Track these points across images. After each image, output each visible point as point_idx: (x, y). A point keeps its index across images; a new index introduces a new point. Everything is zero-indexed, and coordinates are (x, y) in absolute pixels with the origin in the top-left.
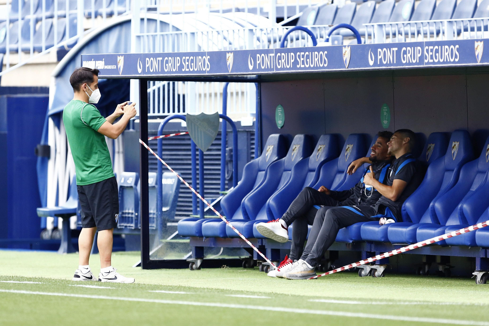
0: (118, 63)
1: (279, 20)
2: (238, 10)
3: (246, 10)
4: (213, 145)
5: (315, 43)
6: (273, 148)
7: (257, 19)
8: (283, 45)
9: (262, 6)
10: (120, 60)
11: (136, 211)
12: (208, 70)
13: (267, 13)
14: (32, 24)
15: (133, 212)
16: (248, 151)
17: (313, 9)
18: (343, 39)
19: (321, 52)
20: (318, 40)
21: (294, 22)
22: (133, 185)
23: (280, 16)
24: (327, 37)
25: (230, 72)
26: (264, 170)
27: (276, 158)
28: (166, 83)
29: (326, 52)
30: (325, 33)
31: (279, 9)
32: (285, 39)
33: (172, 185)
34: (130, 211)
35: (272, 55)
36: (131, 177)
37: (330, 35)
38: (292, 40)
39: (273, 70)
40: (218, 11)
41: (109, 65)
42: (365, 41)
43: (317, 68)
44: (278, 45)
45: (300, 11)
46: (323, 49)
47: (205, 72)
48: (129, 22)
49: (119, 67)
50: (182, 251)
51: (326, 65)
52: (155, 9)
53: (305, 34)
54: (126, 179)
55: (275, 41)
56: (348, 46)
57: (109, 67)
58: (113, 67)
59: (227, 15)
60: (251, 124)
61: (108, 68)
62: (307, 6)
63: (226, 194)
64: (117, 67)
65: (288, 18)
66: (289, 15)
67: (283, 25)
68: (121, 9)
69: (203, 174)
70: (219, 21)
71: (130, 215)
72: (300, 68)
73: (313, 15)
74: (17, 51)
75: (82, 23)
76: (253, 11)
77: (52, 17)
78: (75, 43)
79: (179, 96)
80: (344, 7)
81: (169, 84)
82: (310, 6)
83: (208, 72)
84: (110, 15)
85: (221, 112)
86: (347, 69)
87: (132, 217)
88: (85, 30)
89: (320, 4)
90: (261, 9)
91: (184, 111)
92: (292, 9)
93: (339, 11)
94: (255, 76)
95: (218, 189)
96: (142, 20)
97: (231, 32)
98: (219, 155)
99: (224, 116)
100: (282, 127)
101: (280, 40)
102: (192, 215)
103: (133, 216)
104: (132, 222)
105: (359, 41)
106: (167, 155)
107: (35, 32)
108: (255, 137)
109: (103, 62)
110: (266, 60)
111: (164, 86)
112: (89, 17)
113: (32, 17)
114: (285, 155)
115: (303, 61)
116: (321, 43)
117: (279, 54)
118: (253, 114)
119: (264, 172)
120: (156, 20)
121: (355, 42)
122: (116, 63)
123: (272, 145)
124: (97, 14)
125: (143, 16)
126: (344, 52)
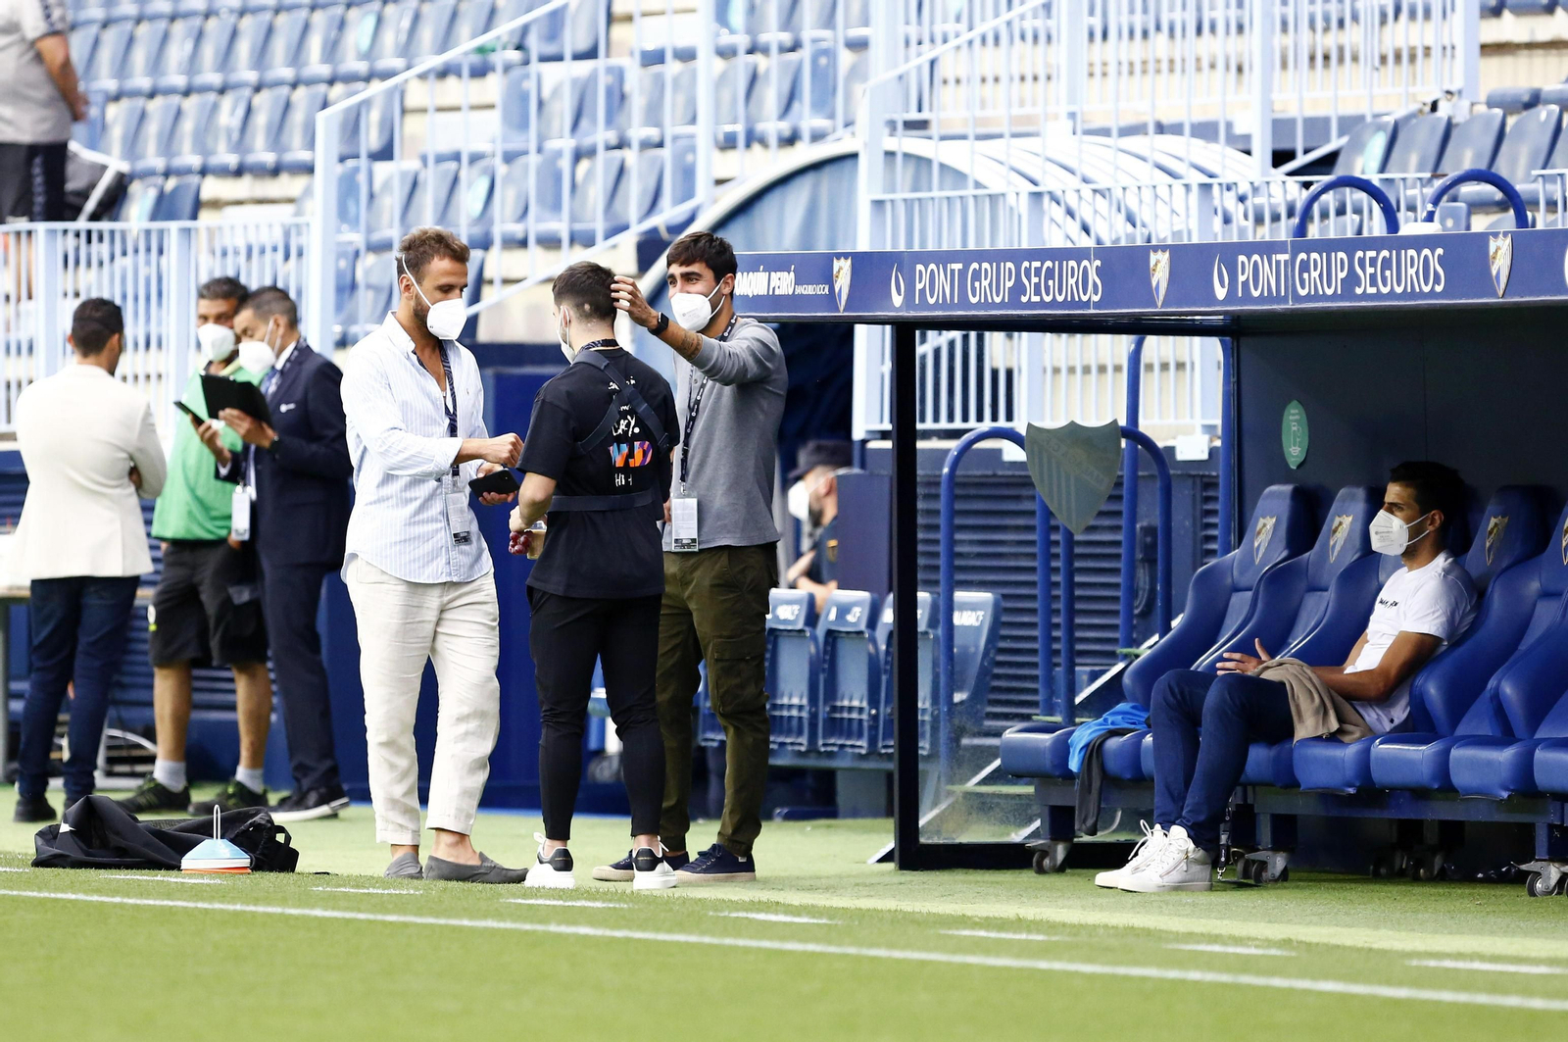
0: (834, 278)
1: (1280, 157)
2: (1161, 129)
3: (1187, 130)
4: (1101, 514)
5: (1392, 224)
6: (1276, 526)
7: (1218, 157)
8: (1301, 231)
9: (1229, 118)
10: (840, 269)
11: (874, 701)
12: (1096, 298)
13: (1247, 138)
14: (565, 163)
15: (865, 704)
16: (1195, 533)
17: (1380, 128)
18: (1469, 214)
19: (1426, 251)
20: (1401, 216)
21: (1327, 162)
22: (863, 627)
23: (1284, 145)
24: (1430, 207)
25: (1159, 306)
26: (1250, 590)
27: (1285, 554)
28: (957, 335)
29: (1440, 251)
30: (1421, 196)
31: (1281, 126)
32: (1306, 215)
33: (978, 629)
34: (856, 703)
35: (1283, 257)
36: (856, 604)
37: (1436, 201)
38: (1324, 215)
39: (1285, 299)
40: (1105, 132)
41: (808, 284)
42: (1542, 220)
43: (1413, 295)
44: (1284, 231)
45: (1341, 134)
46: (1418, 242)
47: (1087, 304)
48: (854, 156)
49: (837, 290)
50: (1012, 820)
51: (1439, 289)
52: (923, 125)
53: (1362, 196)
54: (844, 610)
55: (1276, 218)
56: (1505, 234)
57: (808, 290)
58: (822, 290)
59: (1133, 143)
60: (1205, 456)
61: (805, 293)
62: (1361, 118)
63: (1137, 656)
64: (832, 289)
65: (1306, 152)
66: (1310, 145)
67: (1291, 174)
68: (821, 123)
69: (1072, 599)
70: (1101, 160)
71: (855, 715)
72: (1365, 296)
73: (1377, 144)
74: (523, 243)
75: (711, 163)
76: (1205, 131)
77: (621, 145)
78: (691, 219)
79: (995, 373)
80: (1468, 123)
81: (966, 338)
82: (1369, 119)
83: (1097, 305)
84: (790, 140)
85: (1123, 422)
86: (1501, 300)
87: (860, 721)
88: (719, 182)
89: (1400, 112)
90: (1229, 125)
91: (1009, 417)
92: (1317, 127)
93: (1455, 133)
94: (1221, 317)
95: (1114, 641)
96: (890, 155)
97: (1147, 194)
98: (1117, 544)
99: (1132, 433)
100: (1300, 466)
101: (1291, 214)
102: (1037, 715)
103: (865, 717)
104: (860, 736)
105: (1521, 221)
106: (971, 542)
107: (574, 186)
108: (1221, 493)
109: (792, 274)
110: (1265, 270)
111: (952, 344)
112: (728, 143)
113: (565, 144)
114: (1310, 547)
115: (1373, 277)
116: (1409, 227)
117: (1303, 256)
118: (1209, 429)
119: (1249, 594)
120: (929, 162)
121: (1509, 219)
122: (829, 279)
123: (1271, 517)
124: (753, 138)
125: (891, 144)
126: (1492, 250)
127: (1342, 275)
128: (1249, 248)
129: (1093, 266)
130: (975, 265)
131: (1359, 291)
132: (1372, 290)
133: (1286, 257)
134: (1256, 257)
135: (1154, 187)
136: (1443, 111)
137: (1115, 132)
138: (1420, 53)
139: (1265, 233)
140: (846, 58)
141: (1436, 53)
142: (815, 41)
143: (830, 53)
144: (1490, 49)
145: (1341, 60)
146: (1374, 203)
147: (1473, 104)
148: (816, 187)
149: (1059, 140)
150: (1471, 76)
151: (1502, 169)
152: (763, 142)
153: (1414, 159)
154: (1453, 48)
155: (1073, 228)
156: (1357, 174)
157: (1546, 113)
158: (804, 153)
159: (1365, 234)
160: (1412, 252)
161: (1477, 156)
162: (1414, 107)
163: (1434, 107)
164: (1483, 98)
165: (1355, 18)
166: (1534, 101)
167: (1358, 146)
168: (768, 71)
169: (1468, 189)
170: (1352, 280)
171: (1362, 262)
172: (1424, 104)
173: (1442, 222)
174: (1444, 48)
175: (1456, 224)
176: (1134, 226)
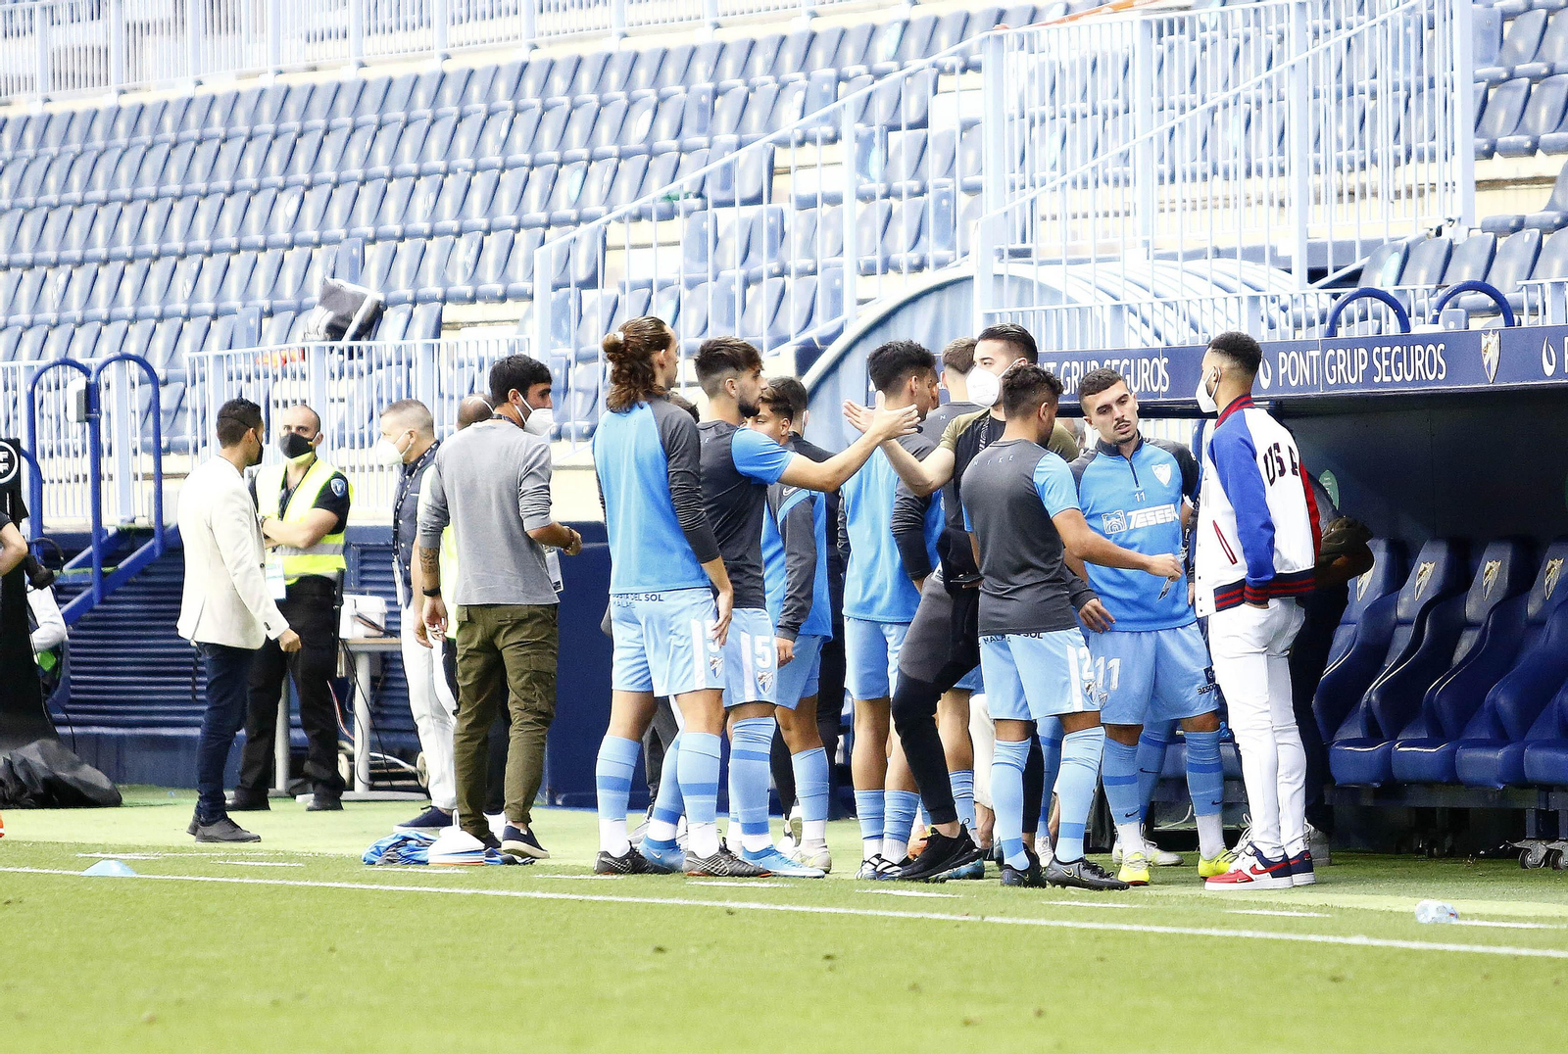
1: (1315, 275)
2: (1218, 253)
3: (1239, 254)
5: (1405, 325)
7: (1265, 276)
8: (1332, 332)
9: (1273, 243)
12: (1165, 389)
13: (1288, 260)
14: (737, 289)
17: (1395, 249)
18: (1467, 318)
19: (1431, 347)
20: (1412, 320)
21: (1354, 277)
23: (1318, 265)
24: (1435, 312)
29: (1441, 346)
30: (1428, 304)
31: (1315, 250)
32: (1335, 321)
35: (1315, 353)
37: (1440, 308)
38: (1350, 321)
39: (1317, 388)
40: (1173, 257)
42: (1526, 320)
43: (1421, 382)
44: (1318, 333)
45: (1364, 255)
46: (1425, 340)
47: (1158, 394)
48: (970, 279)
51: (1441, 377)
52: (1026, 253)
53: (1381, 305)
55: (1311, 324)
56: (1494, 331)
59: (1196, 265)
62: (1381, 242)
65: (1335, 270)
66: (1339, 264)
67: (1323, 287)
68: (943, 253)
70: (1171, 280)
72: (1382, 384)
73: (1393, 261)
75: (855, 286)
76: (1254, 254)
77: (782, 274)
78: (840, 331)
80: (1466, 243)
82: (1386, 242)
83: (1165, 395)
84: (920, 267)
86: (1491, 386)
88: (862, 302)
89: (1411, 238)
90: (1273, 250)
92: (1344, 250)
93: (1455, 254)
94: (1268, 403)
96: (999, 277)
97: (1207, 306)
101: (1323, 321)
105: (1509, 321)
107: (744, 306)
110: (1301, 363)
112: (869, 271)
113: (739, 273)
115: (1388, 368)
116: (1418, 328)
117: (1331, 352)
120: (1030, 283)
121: (1499, 321)
124: (888, 266)
125: (999, 268)
126: (1484, 345)
127: (1363, 367)
128: (1288, 347)
129: (1162, 363)
130: (1067, 364)
131: (1377, 380)
132: (1387, 379)
133: (1318, 353)
134: (1293, 354)
135: (1213, 299)
136: (1446, 234)
137: (1180, 257)
138: (1427, 188)
139: (1302, 335)
140: (964, 199)
141: (1440, 188)
142: (937, 187)
143: (950, 196)
144: (1481, 185)
145: (1363, 195)
146: (1390, 310)
147: (1470, 229)
148: (939, 305)
149: (1135, 262)
150: (1469, 206)
151: (1494, 281)
152: (897, 268)
153: (1423, 275)
154: (1454, 184)
155: (1148, 334)
156: (1377, 286)
157: (1529, 236)
158: (930, 278)
159: (1383, 334)
160: (1419, 348)
161: (1474, 272)
162: (1422, 232)
163: (1439, 233)
164: (1478, 225)
165: (1374, 161)
166: (1520, 226)
167: (1377, 264)
168: (901, 209)
169: (1468, 298)
170: (1371, 371)
171: (1378, 357)
172: (1431, 230)
173: (1446, 324)
174: (1447, 184)
175: (1457, 324)
176: (1197, 332)
